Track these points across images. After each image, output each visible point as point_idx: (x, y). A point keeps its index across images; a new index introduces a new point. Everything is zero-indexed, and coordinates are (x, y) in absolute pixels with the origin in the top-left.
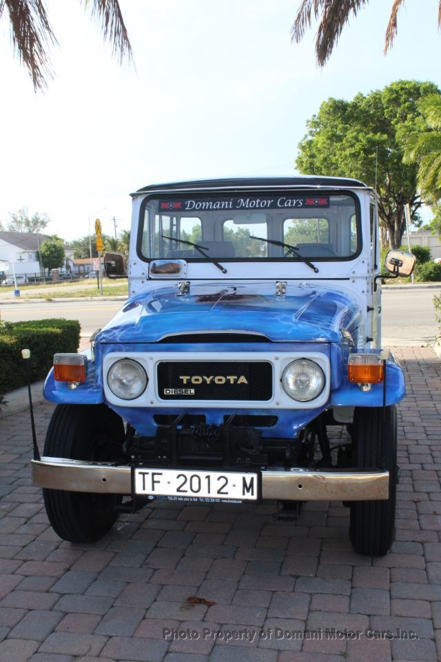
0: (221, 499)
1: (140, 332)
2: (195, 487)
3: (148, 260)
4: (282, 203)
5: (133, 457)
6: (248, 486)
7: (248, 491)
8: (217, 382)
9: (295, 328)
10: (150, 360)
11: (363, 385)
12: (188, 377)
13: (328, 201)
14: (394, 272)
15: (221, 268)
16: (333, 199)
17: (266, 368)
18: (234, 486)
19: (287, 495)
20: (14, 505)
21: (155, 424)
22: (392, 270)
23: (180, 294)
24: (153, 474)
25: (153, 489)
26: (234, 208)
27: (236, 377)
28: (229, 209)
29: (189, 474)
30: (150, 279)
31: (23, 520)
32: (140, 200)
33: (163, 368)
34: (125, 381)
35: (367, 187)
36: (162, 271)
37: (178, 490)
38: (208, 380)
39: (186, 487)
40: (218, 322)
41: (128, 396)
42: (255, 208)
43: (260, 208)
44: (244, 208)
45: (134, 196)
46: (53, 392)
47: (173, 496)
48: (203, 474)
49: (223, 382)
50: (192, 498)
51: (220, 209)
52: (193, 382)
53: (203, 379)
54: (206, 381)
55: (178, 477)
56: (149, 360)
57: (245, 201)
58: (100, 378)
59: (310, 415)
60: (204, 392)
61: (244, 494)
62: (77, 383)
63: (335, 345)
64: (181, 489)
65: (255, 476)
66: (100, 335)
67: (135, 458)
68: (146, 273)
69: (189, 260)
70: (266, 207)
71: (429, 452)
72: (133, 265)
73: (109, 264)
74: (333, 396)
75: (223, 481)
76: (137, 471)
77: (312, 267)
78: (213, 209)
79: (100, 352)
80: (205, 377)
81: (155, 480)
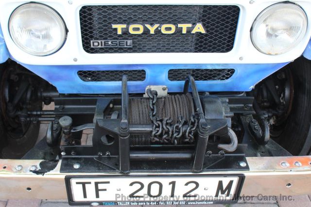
2: (155, 193)
6: (224, 188)
7: (223, 193)
8: (164, 31)
18: (206, 189)
25: (98, 197)
27: (190, 25)
29: (146, 181)
37: (131, 196)
38: (152, 29)
39: (143, 193)
49: (172, 32)
50: (150, 202)
52: (131, 32)
53: (145, 28)
54: (149, 31)
55: (131, 184)
61: (217, 196)
64: (135, 195)
65: (236, 180)
76: (74, 181)
80: (148, 26)
81: (99, 188)
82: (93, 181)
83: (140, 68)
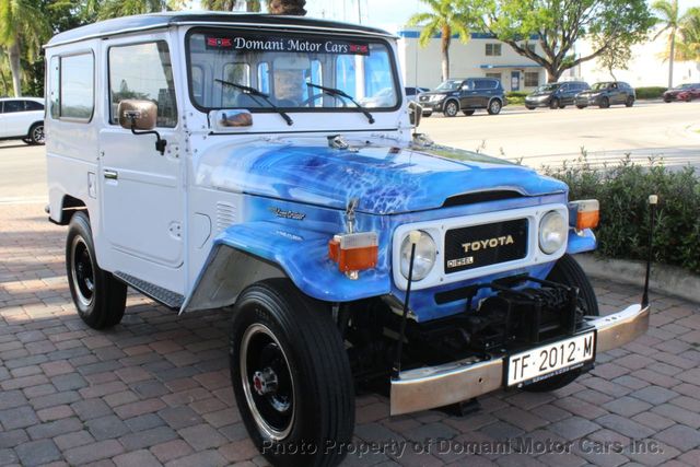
0: (570, 367)
1: (425, 197)
3: (207, 111)
10: (441, 226)
12: (469, 244)
13: (368, 48)
15: (286, 118)
16: (371, 47)
17: (525, 224)
18: (579, 349)
21: (438, 305)
24: (524, 358)
26: (285, 50)
27: (505, 238)
28: (280, 51)
29: (548, 348)
30: (212, 134)
33: (449, 237)
37: (541, 369)
38: (485, 244)
41: (416, 277)
42: (305, 51)
43: (310, 52)
44: (294, 51)
47: (536, 378)
48: (558, 345)
49: (496, 244)
50: (550, 373)
51: (272, 50)
52: (473, 248)
53: (481, 244)
54: (483, 246)
57: (295, 43)
60: (483, 258)
61: (585, 355)
65: (592, 334)
67: (490, 345)
68: (205, 126)
70: (315, 52)
72: (188, 117)
74: (570, 244)
75: (572, 347)
76: (511, 359)
78: (265, 50)
80: (482, 242)
81: (524, 364)
82: (521, 356)
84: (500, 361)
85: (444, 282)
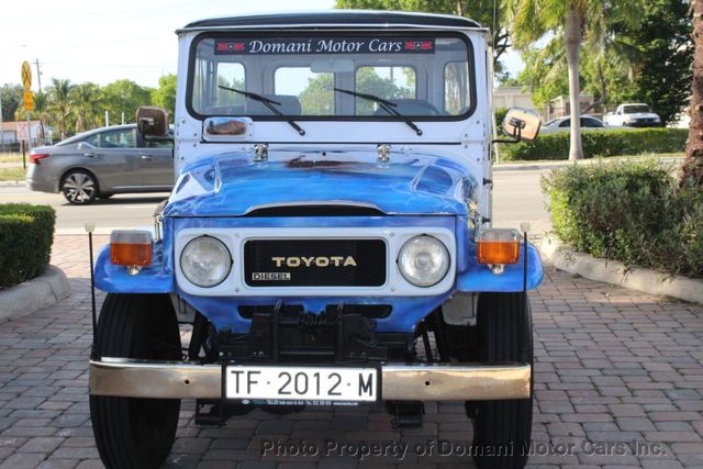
0: (333, 401)
1: (222, 203)
2: (301, 388)
3: (201, 118)
4: (375, 46)
5: (221, 354)
6: (366, 384)
7: (365, 391)
8: (318, 264)
9: (414, 198)
10: (236, 238)
11: (494, 266)
12: (283, 259)
13: (433, 45)
14: (514, 135)
15: (298, 129)
16: (439, 42)
17: (378, 247)
18: (349, 384)
19: (411, 395)
20: (22, 439)
21: (240, 318)
22: (512, 133)
23: (259, 159)
24: (249, 373)
25: (249, 391)
26: (313, 52)
27: (342, 258)
28: (306, 53)
29: (293, 371)
30: (204, 142)
31: (42, 457)
32: (190, 38)
33: (251, 247)
34: (202, 265)
35: (481, 28)
36: (222, 131)
37: (280, 392)
38: (308, 263)
39: (290, 388)
40: (318, 191)
41: (206, 284)
42: (340, 52)
43: (347, 52)
45: (179, 32)
46: (106, 279)
47: (273, 400)
48: (310, 371)
49: (326, 264)
50: (297, 401)
51: (296, 53)
52: (289, 264)
53: (301, 260)
54: (305, 263)
55: (280, 376)
56: (234, 238)
57: (327, 43)
58: (170, 260)
59: (432, 303)
60: (302, 276)
61: (360, 394)
62: (140, 268)
63: (461, 218)
64: (284, 390)
65: (374, 372)
66: (171, 207)
67: (225, 355)
68: (199, 133)
69: (256, 118)
70: (354, 52)
71: (552, 370)
72: (181, 124)
73: (146, 122)
74: (459, 280)
75: (335, 379)
76: (229, 369)
77: (415, 128)
78: (286, 53)
79: (171, 228)
80: (303, 258)
81: (252, 380)
82: (246, 369)
83: (298, 303)
84: (215, 369)
85: (239, 294)
